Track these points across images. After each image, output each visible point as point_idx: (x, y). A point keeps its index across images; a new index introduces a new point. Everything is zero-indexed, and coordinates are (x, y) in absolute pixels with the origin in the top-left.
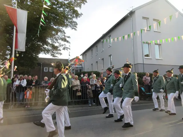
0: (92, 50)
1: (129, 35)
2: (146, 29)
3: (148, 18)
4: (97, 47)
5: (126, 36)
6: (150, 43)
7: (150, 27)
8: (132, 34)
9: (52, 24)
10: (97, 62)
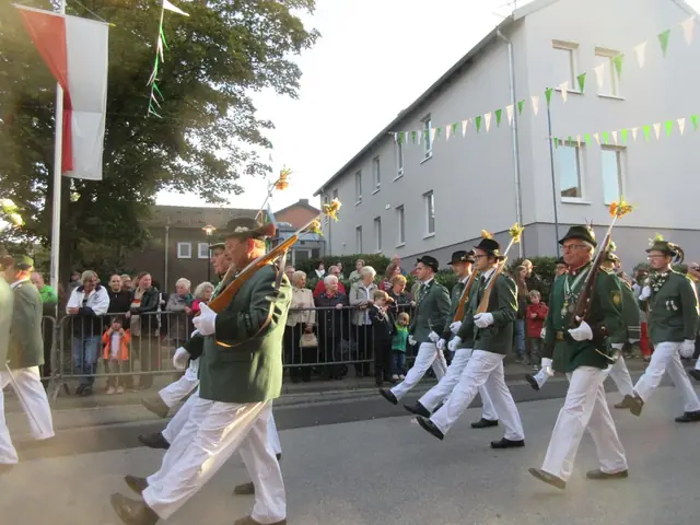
0: (359, 174)
1: (498, 113)
2: (565, 87)
3: (576, 46)
4: (377, 160)
5: (488, 118)
6: (583, 144)
7: (581, 80)
8: (510, 109)
9: (203, 76)
10: (378, 220)
